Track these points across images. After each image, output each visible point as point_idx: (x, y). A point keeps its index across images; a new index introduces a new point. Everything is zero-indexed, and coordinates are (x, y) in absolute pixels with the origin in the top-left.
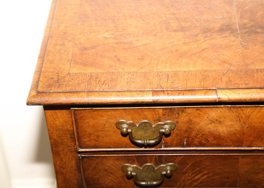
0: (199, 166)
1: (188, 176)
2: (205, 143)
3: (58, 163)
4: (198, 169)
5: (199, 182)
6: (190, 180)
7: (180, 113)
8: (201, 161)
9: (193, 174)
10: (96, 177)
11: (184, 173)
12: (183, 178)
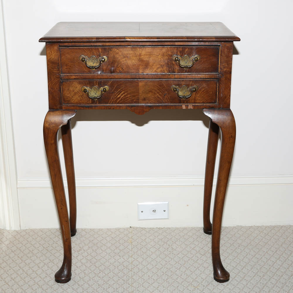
0: (120, 88)
1: (115, 95)
2: (122, 71)
3: (50, 85)
4: (119, 90)
5: (120, 99)
6: (116, 97)
7: (109, 51)
8: (121, 84)
9: (117, 94)
10: (68, 95)
11: (112, 93)
12: (112, 97)
